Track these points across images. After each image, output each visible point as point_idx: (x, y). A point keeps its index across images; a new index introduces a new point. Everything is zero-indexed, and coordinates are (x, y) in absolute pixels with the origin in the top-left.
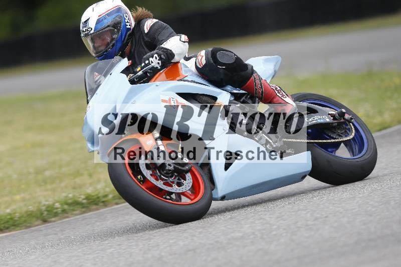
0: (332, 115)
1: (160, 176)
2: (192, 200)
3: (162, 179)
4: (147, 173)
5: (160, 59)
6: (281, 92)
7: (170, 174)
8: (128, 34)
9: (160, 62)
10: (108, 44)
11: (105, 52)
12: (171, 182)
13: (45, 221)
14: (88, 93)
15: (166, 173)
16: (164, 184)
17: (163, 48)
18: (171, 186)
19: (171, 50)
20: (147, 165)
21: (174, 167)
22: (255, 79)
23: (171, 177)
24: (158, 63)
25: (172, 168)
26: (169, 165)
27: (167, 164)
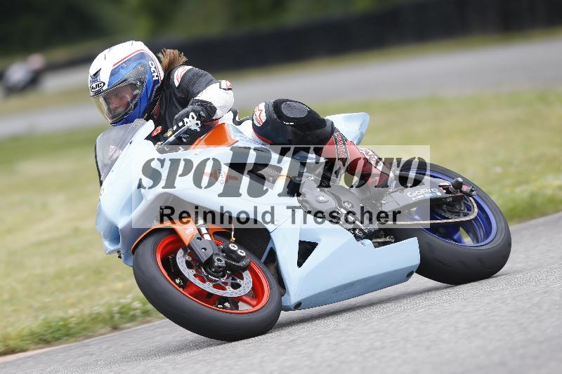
0: (444, 187)
1: (207, 277)
2: (253, 306)
3: (211, 281)
4: (189, 274)
5: (199, 117)
7: (221, 272)
8: (155, 89)
9: (199, 122)
10: (128, 104)
11: (124, 115)
12: (223, 283)
13: (115, 328)
14: (101, 171)
15: (215, 272)
16: (215, 286)
17: (199, 101)
18: (224, 289)
19: (210, 103)
20: (187, 262)
21: (226, 262)
22: (336, 139)
23: (223, 276)
24: (197, 124)
25: (223, 264)
26: (219, 260)
27: (215, 258)
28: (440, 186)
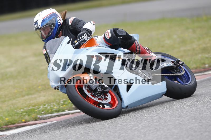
0: (173, 62)
6: (149, 50)
15: (98, 94)
24: (87, 38)
25: (101, 90)
26: (99, 89)
27: (98, 88)
28: (171, 62)
